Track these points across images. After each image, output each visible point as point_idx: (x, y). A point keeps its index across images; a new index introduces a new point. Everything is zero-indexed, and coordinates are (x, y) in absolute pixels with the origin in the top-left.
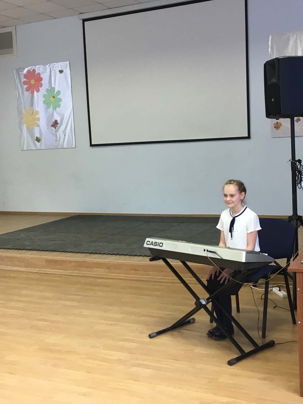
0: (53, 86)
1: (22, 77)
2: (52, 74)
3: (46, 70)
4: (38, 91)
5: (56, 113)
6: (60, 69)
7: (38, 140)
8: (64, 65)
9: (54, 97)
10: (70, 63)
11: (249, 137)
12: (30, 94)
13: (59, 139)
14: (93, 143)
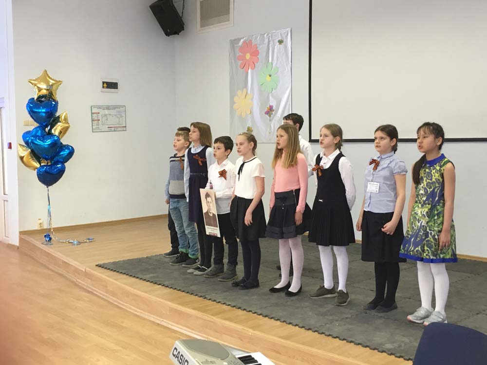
0: (270, 61)
1: (237, 50)
2: (270, 45)
3: (264, 40)
4: (254, 68)
5: (272, 96)
6: (280, 39)
7: (250, 130)
8: (285, 33)
9: (270, 76)
10: (291, 30)
12: (244, 73)
13: (273, 131)
14: (312, 138)
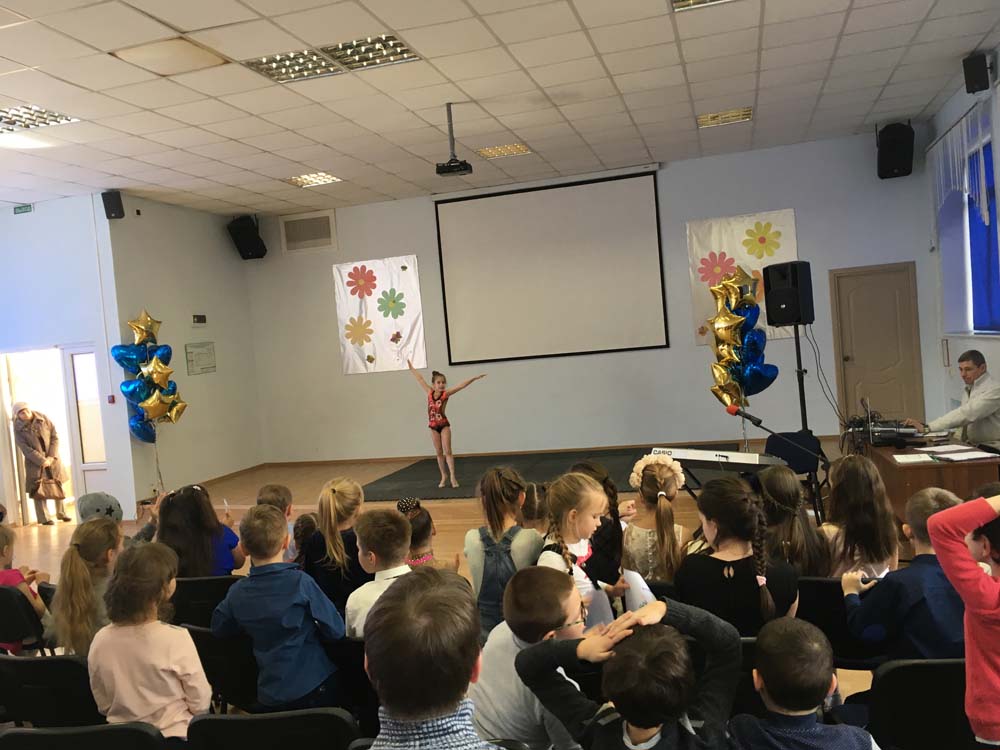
1: (345, 275)
2: (391, 271)
4: (370, 294)
6: (403, 265)
7: (371, 359)
8: (411, 259)
9: (394, 302)
10: (418, 257)
11: (667, 346)
12: (358, 300)
14: (453, 361)
